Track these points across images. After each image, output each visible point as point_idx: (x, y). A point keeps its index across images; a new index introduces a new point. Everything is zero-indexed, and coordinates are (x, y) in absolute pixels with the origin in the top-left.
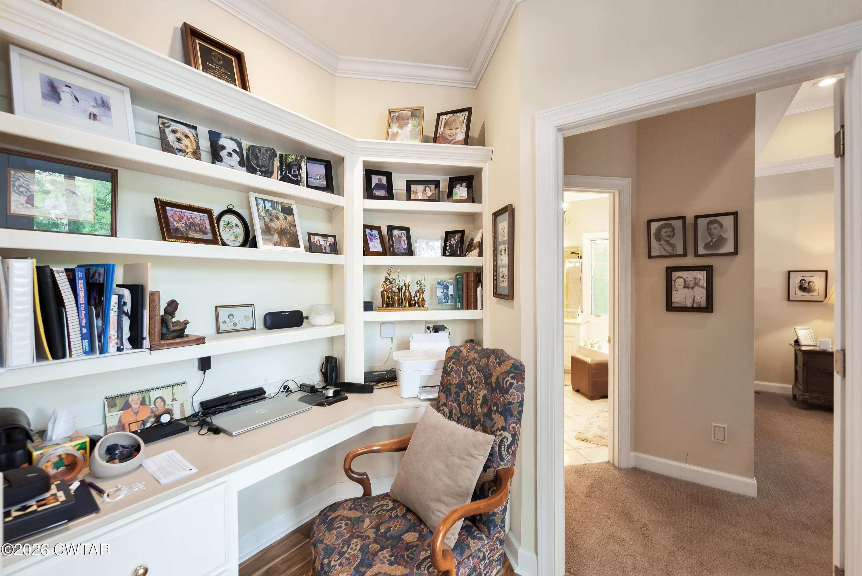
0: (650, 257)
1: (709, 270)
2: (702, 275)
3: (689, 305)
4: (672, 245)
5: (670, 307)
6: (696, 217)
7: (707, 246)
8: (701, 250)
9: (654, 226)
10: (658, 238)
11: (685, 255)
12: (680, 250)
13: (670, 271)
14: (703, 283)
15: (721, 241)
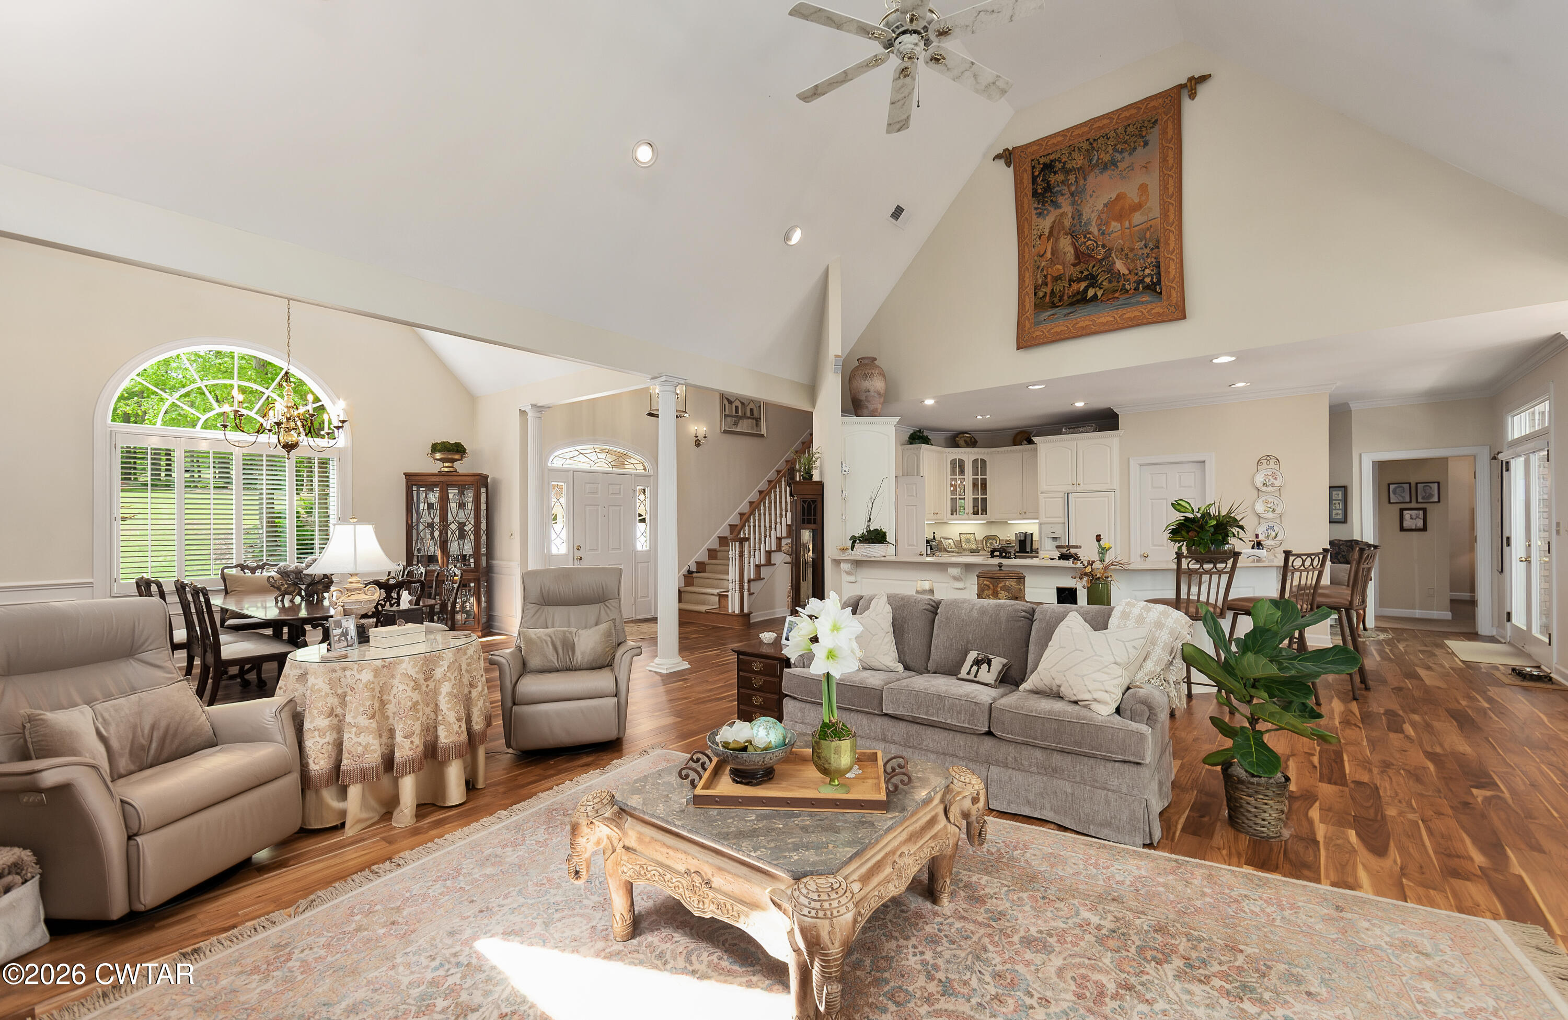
0: (1390, 502)
1: (1424, 510)
2: (1421, 512)
3: (1414, 527)
4: (1403, 497)
5: (1402, 529)
6: (1417, 484)
7: (1423, 498)
8: (1420, 500)
9: (1392, 487)
10: (1395, 493)
11: (1411, 502)
12: (1408, 500)
13: (1402, 510)
14: (1421, 516)
15: (1431, 496)
